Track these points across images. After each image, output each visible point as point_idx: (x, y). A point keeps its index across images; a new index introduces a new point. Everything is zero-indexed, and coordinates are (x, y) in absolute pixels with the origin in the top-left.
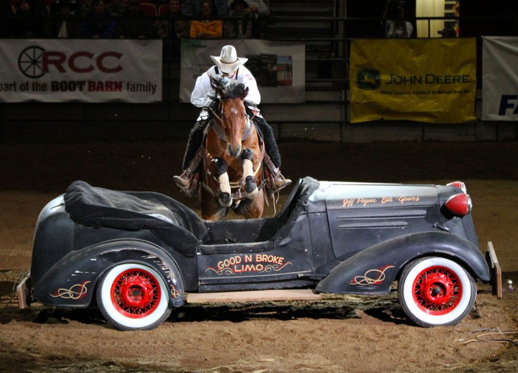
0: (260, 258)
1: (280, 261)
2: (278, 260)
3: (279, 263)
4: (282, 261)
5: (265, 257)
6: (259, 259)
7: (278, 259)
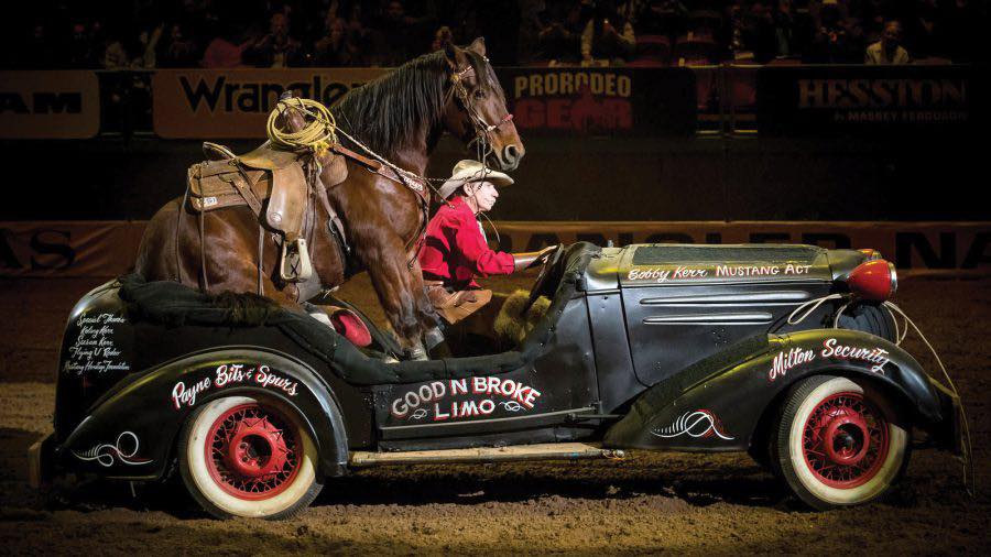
0: (484, 383)
1: (530, 396)
2: (524, 395)
3: (527, 402)
4: (533, 399)
5: (494, 383)
6: (480, 387)
7: (528, 392)
